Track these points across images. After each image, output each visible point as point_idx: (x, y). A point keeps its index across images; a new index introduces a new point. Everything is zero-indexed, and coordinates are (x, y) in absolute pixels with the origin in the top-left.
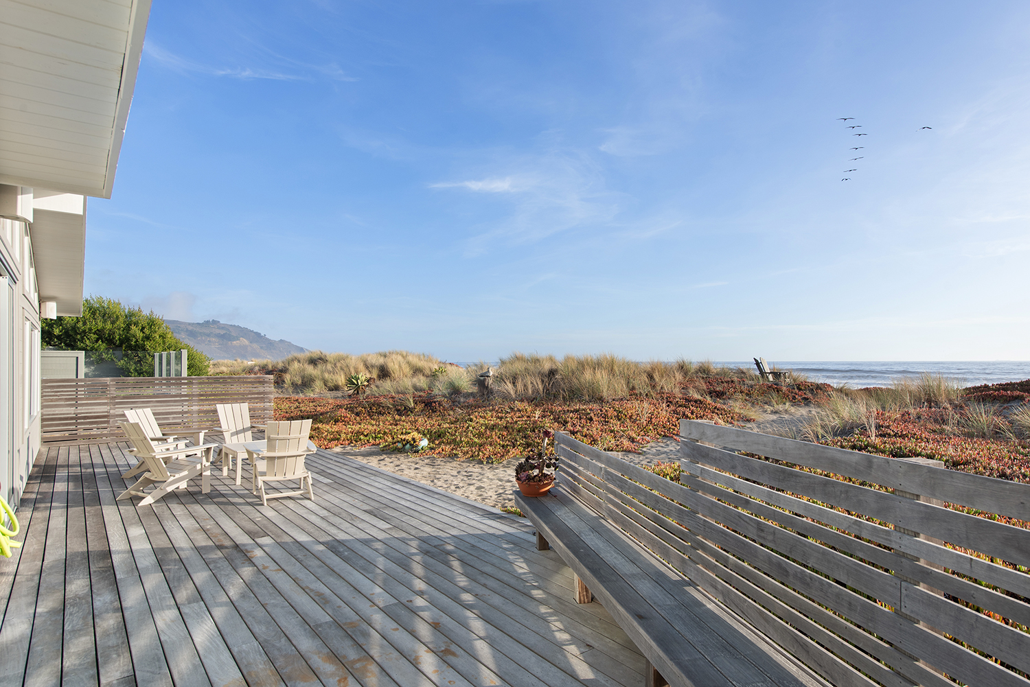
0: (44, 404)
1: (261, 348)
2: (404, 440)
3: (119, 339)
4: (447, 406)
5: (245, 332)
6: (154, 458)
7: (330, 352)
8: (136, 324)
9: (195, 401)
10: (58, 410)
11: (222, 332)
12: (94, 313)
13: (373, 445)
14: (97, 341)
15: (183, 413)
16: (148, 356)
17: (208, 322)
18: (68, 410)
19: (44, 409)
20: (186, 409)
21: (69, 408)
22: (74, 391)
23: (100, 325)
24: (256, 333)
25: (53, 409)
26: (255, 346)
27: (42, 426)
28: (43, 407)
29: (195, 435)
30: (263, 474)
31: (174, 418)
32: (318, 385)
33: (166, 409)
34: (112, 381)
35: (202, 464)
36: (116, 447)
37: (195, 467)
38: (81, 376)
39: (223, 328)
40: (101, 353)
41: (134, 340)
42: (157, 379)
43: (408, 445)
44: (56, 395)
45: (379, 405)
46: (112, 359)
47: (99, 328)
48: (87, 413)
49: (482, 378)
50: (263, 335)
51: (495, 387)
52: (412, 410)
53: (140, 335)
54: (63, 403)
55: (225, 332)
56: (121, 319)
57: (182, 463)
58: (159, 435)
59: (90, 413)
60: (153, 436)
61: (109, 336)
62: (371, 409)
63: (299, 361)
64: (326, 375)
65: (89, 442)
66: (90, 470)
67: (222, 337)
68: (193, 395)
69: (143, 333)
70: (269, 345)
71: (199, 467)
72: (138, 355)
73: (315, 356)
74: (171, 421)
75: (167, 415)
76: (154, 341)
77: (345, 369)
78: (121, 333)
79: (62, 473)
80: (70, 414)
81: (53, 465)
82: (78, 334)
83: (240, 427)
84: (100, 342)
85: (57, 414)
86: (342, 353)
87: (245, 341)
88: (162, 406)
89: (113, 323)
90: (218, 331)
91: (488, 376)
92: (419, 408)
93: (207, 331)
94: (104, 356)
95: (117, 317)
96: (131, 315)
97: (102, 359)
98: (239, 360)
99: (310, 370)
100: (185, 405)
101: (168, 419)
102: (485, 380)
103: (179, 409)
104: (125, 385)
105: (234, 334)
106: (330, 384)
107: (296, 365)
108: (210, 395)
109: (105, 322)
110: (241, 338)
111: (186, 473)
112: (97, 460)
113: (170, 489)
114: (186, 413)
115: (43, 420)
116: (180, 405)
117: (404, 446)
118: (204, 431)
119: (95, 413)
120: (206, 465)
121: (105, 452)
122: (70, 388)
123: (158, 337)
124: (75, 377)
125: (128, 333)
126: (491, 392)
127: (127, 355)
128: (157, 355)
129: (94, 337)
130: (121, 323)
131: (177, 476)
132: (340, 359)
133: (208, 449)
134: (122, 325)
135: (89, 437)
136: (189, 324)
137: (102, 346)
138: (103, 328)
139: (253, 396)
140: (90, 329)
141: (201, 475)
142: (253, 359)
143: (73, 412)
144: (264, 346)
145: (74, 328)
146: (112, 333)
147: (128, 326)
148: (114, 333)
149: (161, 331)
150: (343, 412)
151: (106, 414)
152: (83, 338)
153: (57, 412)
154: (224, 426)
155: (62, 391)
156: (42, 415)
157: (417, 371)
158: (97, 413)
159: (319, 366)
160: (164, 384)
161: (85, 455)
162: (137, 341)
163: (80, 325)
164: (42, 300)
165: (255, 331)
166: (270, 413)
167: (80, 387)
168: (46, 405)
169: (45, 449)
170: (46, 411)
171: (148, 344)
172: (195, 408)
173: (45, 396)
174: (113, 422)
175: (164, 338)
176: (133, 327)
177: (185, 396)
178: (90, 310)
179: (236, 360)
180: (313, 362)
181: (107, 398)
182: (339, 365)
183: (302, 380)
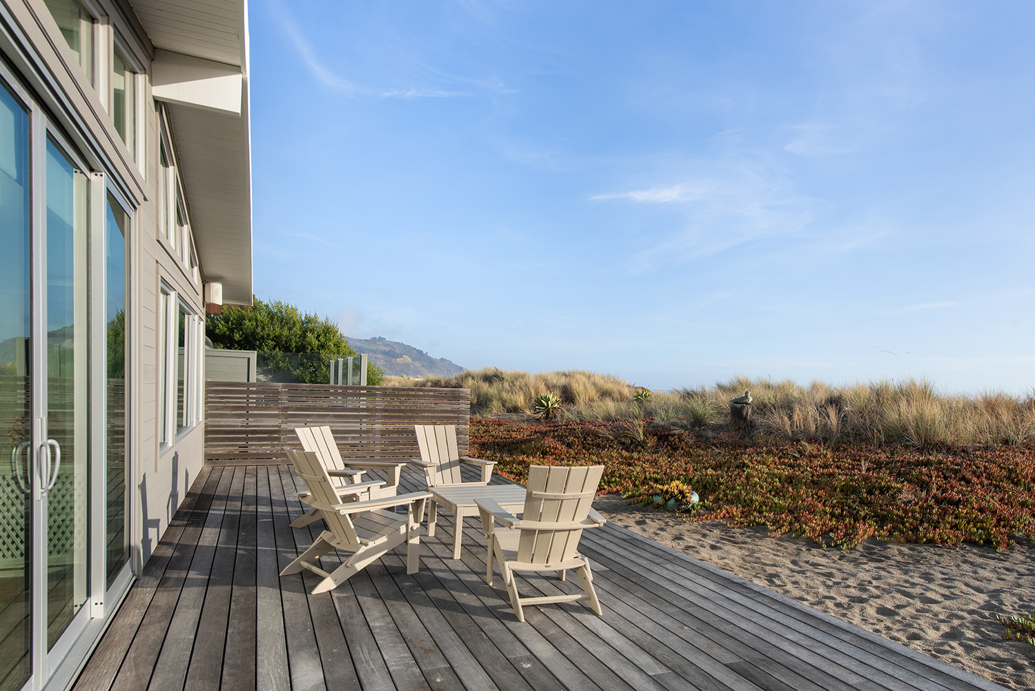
0: (209, 412)
1: (423, 366)
2: (667, 492)
3: (296, 347)
4: (691, 442)
5: (408, 350)
6: (337, 513)
7: (507, 369)
8: (312, 331)
9: (378, 418)
10: (223, 421)
11: (387, 349)
12: (272, 318)
13: (609, 493)
14: (274, 348)
15: (361, 432)
16: (322, 366)
17: (375, 338)
18: (234, 421)
19: (209, 419)
20: (364, 426)
21: (236, 419)
22: (245, 398)
23: (278, 331)
24: (419, 351)
25: (219, 419)
26: (417, 364)
27: (207, 440)
28: (207, 416)
29: (389, 470)
30: (512, 556)
31: (354, 438)
32: (496, 404)
33: (345, 427)
34: (284, 387)
35: (407, 526)
36: (287, 472)
37: (398, 530)
38: (253, 379)
39: (388, 345)
40: (278, 361)
41: (310, 348)
42: (332, 387)
43: (672, 501)
44: (222, 402)
45: (596, 435)
46: (288, 368)
47: (277, 334)
48: (255, 426)
49: (738, 406)
50: (424, 353)
51: (759, 420)
52: (643, 445)
53: (315, 343)
54: (229, 412)
55: (389, 349)
56: (298, 326)
57: (377, 519)
58: (341, 467)
59: (259, 426)
60: (332, 468)
61: (286, 343)
62: (585, 440)
63: (473, 378)
64: (504, 395)
65: (257, 462)
66: (252, 508)
67: (386, 354)
68: (376, 410)
69: (319, 341)
70: (430, 363)
71: (403, 530)
72: (313, 365)
73: (490, 372)
74: (350, 442)
75: (345, 433)
76: (329, 349)
77: (524, 388)
78: (298, 340)
79: (217, 510)
80: (237, 426)
81: (210, 495)
82: (257, 340)
83: (445, 460)
84: (277, 349)
85: (222, 426)
86: (520, 370)
87: (407, 359)
88: (341, 422)
89: (290, 329)
90: (384, 348)
91: (747, 404)
92: (651, 442)
93: (373, 348)
94: (281, 364)
95: (294, 323)
96: (309, 320)
97: (279, 368)
98: (405, 376)
99: (485, 387)
100: (364, 422)
101: (346, 438)
102: (743, 408)
103: (356, 427)
104: (298, 393)
105: (398, 351)
106: (508, 405)
107: (470, 381)
108: (396, 411)
109: (282, 328)
110: (405, 356)
111: (384, 539)
112: (263, 492)
113: (360, 566)
114: (367, 432)
115: (207, 432)
116: (358, 422)
117: (666, 501)
118: (400, 465)
119: (264, 426)
120: (415, 528)
121: (274, 478)
122: (237, 394)
123: (332, 346)
124: (246, 381)
125: (304, 340)
126: (752, 426)
127: (302, 365)
128: (332, 362)
129: (271, 343)
130: (297, 330)
131: (371, 544)
132: (517, 377)
133: (417, 501)
134: (299, 332)
135: (258, 457)
136: (358, 340)
137: (279, 353)
138: (281, 335)
139: (440, 415)
140: (268, 335)
141: (406, 542)
142: (419, 376)
143: (240, 424)
144: (426, 364)
145: (254, 334)
146: (289, 340)
147: (305, 332)
148: (291, 341)
149: (335, 340)
150: (549, 442)
151: (277, 428)
152: (261, 344)
153: (222, 423)
154: (425, 458)
155: (228, 398)
156: (206, 427)
157: (605, 394)
158: (267, 426)
159: (495, 384)
160: (340, 394)
161: (250, 480)
162: (312, 349)
163: (259, 330)
164: (206, 280)
165: (417, 349)
166: (465, 438)
167: (251, 394)
168: (210, 414)
169: (208, 469)
170: (210, 421)
171: (323, 353)
172: (378, 427)
173: (210, 402)
174: (284, 439)
175: (338, 347)
176: (309, 335)
177: (363, 410)
178: (269, 314)
179: (402, 377)
180: (488, 379)
181: (278, 409)
182: (518, 384)
183: (478, 399)
